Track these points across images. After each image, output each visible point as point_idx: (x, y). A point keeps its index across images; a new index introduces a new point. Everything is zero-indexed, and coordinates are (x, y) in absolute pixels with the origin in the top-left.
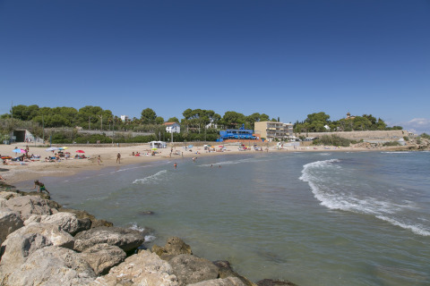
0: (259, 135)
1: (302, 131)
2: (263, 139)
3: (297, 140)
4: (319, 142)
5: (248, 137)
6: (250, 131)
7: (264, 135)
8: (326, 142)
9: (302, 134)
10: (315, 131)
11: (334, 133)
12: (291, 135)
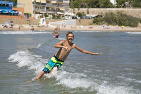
0: (22, 9)
1: (82, 6)
2: (28, 15)
3: (73, 18)
4: (102, 21)
5: (7, 11)
6: (11, 4)
7: (30, 9)
8: (110, 20)
9: (82, 10)
10: (98, 7)
11: (120, 9)
12: (67, 10)
